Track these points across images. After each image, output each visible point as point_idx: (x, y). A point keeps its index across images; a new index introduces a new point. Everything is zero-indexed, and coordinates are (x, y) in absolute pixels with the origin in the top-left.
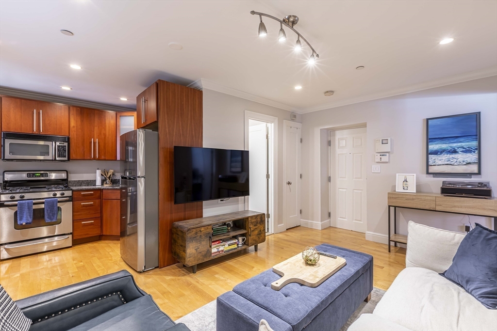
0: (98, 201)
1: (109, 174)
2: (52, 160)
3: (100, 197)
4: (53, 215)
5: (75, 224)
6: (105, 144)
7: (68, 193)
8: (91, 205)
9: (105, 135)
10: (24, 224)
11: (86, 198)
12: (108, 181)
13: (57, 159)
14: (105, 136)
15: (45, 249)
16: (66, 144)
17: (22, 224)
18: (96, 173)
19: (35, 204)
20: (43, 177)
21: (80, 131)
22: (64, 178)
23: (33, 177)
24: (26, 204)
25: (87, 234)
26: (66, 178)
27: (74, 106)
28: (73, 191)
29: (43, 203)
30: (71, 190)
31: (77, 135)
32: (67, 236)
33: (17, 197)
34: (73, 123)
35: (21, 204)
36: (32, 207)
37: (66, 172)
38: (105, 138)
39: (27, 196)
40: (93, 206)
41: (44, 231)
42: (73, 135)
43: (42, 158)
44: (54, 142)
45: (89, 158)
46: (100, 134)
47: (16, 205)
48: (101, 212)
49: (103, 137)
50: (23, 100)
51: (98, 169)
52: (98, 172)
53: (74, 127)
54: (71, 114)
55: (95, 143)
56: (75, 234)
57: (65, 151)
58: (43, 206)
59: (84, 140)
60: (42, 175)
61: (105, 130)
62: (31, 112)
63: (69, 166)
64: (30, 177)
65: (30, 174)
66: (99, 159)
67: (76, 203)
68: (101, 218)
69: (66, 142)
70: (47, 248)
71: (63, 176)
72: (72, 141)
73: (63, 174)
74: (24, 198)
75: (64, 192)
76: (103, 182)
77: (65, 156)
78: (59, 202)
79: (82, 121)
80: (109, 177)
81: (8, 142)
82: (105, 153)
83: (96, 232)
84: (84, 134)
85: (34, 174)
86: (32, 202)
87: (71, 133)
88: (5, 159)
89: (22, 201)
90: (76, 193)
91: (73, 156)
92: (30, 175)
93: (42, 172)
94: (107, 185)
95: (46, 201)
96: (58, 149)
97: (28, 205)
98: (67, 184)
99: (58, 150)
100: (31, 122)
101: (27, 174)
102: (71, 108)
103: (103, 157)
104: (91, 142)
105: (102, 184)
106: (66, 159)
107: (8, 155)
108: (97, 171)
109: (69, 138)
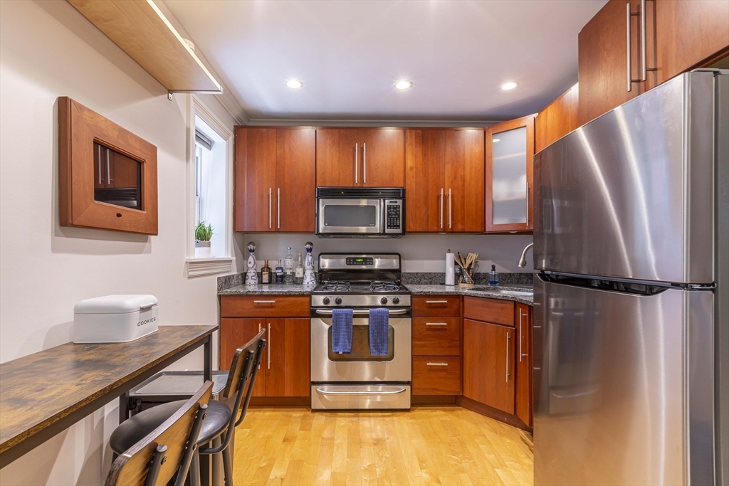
0: (454, 321)
1: (468, 262)
2: (380, 234)
3: (459, 313)
4: (382, 342)
5: (415, 363)
6: (463, 197)
7: (405, 300)
8: (442, 329)
9: (463, 179)
10: (341, 353)
11: (434, 311)
12: (467, 276)
13: (387, 231)
14: (464, 182)
15: (367, 405)
16: (400, 202)
17: (338, 353)
18: (445, 259)
19: (356, 316)
20: (366, 264)
21: (421, 175)
22: (395, 268)
23: (353, 264)
24: (344, 316)
25: (436, 389)
26: (398, 267)
27: (411, 129)
28: (413, 295)
29: (366, 316)
30: (410, 293)
31: (416, 183)
32: (402, 388)
33: (332, 299)
34: (410, 163)
35: (337, 315)
36: (352, 322)
37: (398, 256)
38: (463, 185)
39: (347, 300)
40: (446, 330)
41: (366, 370)
42: (411, 186)
43: (363, 229)
44: (382, 200)
45: (435, 228)
46: (455, 178)
47: (330, 316)
48: (462, 347)
49: (460, 183)
50: (342, 131)
51: (449, 251)
52: (450, 258)
53: (411, 168)
54: (407, 145)
55: (445, 198)
56: (415, 385)
57: (399, 215)
58: (365, 322)
59: (428, 192)
60: (365, 261)
61: (464, 169)
62: (352, 150)
63: (404, 245)
64: (350, 264)
65: (350, 258)
66: (452, 232)
67: (417, 320)
68: (461, 358)
69: (400, 198)
70: (372, 403)
71: (394, 263)
72: (409, 196)
73: (394, 260)
74: (342, 304)
75: (397, 296)
76: (458, 276)
77: (399, 226)
78: (392, 316)
79: (425, 155)
80: (468, 269)
81: (322, 204)
82: (463, 218)
83: (449, 388)
84: (428, 181)
85: (354, 259)
86: (352, 312)
87: (408, 182)
88: (320, 234)
89: (338, 310)
90: (417, 299)
91: (411, 225)
92: (350, 261)
93: (364, 256)
94: (465, 285)
95: (371, 312)
96: (388, 212)
97: (346, 318)
98: (399, 278)
99: (389, 214)
100: (352, 167)
101: (347, 259)
102: (408, 131)
103: (459, 227)
104: (439, 197)
105: (456, 283)
106: (399, 231)
107: (322, 228)
108: (448, 254)
109: (404, 190)
